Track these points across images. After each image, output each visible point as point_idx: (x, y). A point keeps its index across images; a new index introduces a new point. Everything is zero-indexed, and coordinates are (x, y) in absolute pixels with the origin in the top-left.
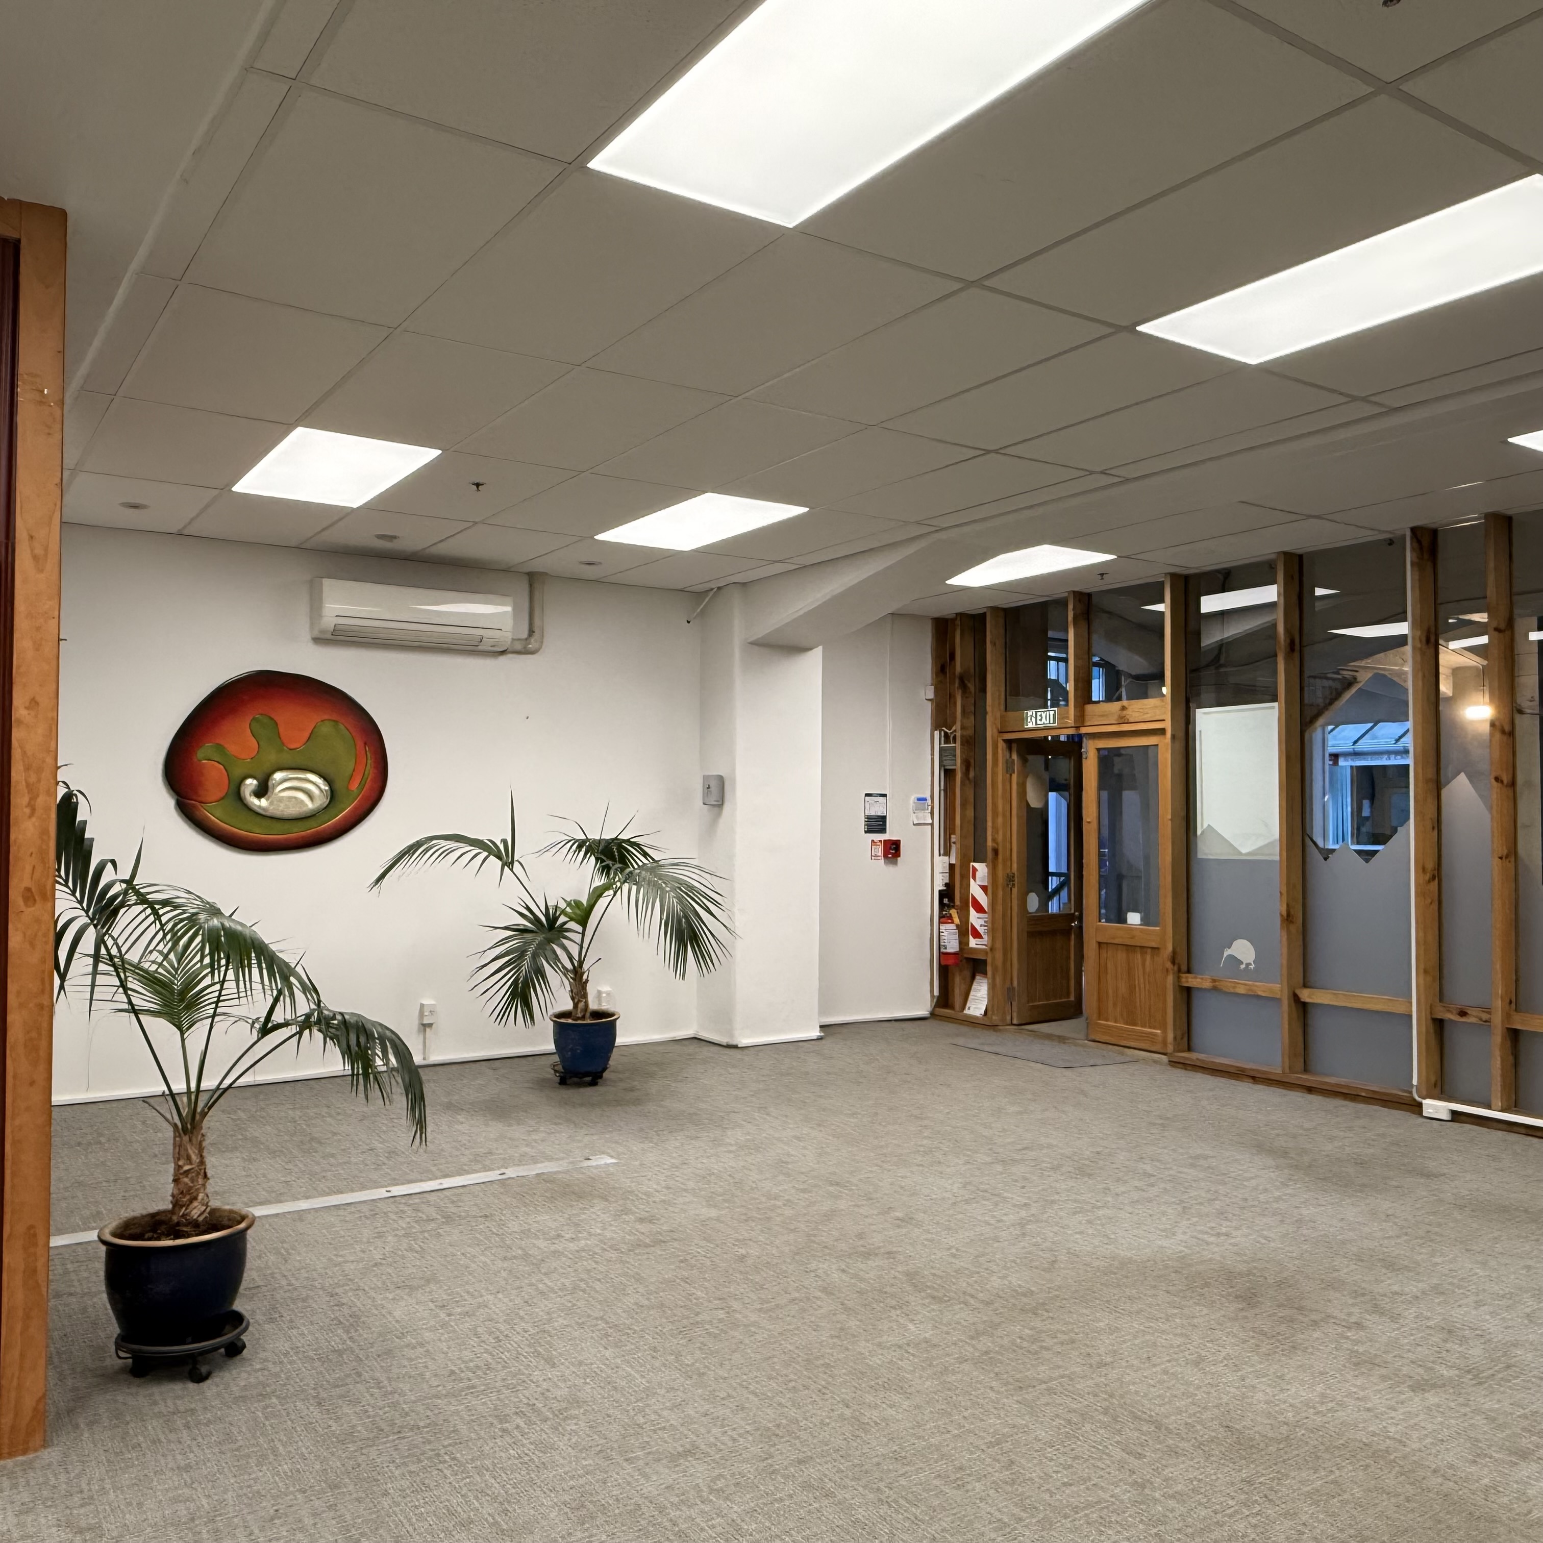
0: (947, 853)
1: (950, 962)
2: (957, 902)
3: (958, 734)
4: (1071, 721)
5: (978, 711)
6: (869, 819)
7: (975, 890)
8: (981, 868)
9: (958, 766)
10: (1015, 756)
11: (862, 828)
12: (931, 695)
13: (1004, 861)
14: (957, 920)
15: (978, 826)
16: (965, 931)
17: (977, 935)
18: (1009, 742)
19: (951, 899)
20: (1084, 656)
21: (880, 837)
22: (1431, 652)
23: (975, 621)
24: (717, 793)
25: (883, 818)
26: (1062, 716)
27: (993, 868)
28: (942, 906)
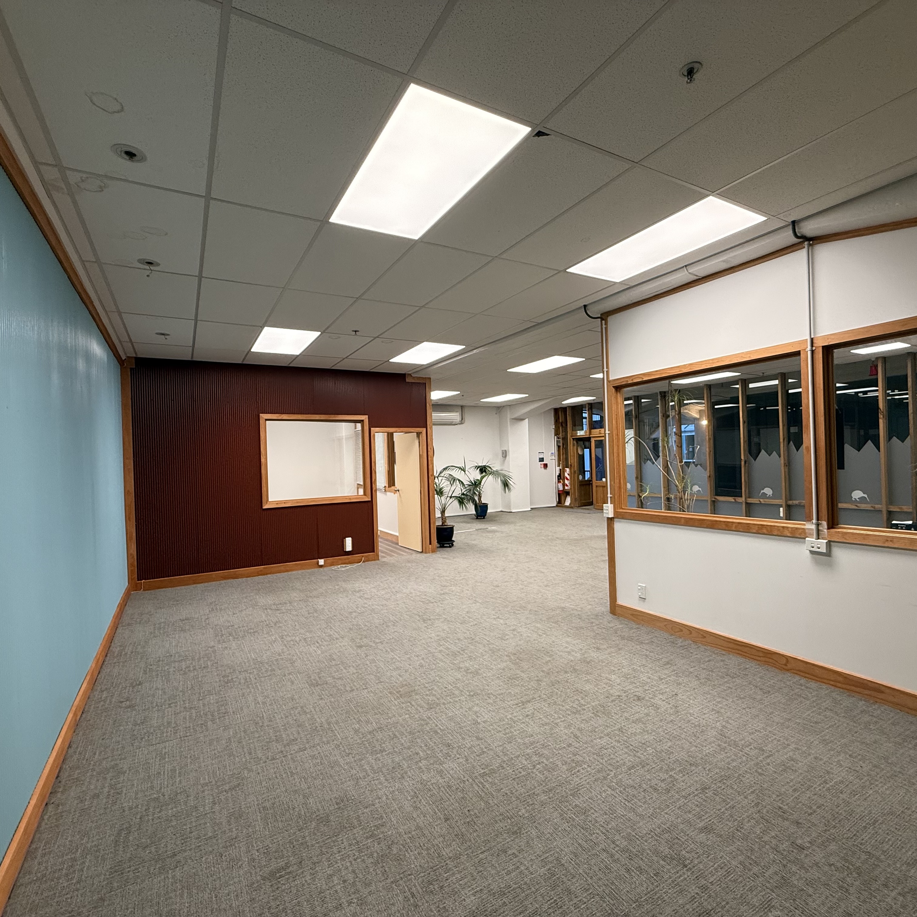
0: (559, 466)
1: (561, 492)
2: (562, 478)
3: (561, 437)
4: (588, 434)
5: (566, 431)
6: (540, 458)
7: (566, 475)
8: (568, 470)
9: (561, 445)
10: (575, 442)
11: (538, 460)
12: (554, 427)
13: (573, 467)
14: (562, 483)
15: (567, 459)
16: (564, 485)
17: (567, 486)
18: (573, 439)
19: (560, 477)
20: (591, 418)
21: (542, 463)
22: (664, 419)
23: (564, 409)
24: (505, 454)
25: (543, 458)
26: (586, 432)
27: (570, 470)
28: (558, 479)
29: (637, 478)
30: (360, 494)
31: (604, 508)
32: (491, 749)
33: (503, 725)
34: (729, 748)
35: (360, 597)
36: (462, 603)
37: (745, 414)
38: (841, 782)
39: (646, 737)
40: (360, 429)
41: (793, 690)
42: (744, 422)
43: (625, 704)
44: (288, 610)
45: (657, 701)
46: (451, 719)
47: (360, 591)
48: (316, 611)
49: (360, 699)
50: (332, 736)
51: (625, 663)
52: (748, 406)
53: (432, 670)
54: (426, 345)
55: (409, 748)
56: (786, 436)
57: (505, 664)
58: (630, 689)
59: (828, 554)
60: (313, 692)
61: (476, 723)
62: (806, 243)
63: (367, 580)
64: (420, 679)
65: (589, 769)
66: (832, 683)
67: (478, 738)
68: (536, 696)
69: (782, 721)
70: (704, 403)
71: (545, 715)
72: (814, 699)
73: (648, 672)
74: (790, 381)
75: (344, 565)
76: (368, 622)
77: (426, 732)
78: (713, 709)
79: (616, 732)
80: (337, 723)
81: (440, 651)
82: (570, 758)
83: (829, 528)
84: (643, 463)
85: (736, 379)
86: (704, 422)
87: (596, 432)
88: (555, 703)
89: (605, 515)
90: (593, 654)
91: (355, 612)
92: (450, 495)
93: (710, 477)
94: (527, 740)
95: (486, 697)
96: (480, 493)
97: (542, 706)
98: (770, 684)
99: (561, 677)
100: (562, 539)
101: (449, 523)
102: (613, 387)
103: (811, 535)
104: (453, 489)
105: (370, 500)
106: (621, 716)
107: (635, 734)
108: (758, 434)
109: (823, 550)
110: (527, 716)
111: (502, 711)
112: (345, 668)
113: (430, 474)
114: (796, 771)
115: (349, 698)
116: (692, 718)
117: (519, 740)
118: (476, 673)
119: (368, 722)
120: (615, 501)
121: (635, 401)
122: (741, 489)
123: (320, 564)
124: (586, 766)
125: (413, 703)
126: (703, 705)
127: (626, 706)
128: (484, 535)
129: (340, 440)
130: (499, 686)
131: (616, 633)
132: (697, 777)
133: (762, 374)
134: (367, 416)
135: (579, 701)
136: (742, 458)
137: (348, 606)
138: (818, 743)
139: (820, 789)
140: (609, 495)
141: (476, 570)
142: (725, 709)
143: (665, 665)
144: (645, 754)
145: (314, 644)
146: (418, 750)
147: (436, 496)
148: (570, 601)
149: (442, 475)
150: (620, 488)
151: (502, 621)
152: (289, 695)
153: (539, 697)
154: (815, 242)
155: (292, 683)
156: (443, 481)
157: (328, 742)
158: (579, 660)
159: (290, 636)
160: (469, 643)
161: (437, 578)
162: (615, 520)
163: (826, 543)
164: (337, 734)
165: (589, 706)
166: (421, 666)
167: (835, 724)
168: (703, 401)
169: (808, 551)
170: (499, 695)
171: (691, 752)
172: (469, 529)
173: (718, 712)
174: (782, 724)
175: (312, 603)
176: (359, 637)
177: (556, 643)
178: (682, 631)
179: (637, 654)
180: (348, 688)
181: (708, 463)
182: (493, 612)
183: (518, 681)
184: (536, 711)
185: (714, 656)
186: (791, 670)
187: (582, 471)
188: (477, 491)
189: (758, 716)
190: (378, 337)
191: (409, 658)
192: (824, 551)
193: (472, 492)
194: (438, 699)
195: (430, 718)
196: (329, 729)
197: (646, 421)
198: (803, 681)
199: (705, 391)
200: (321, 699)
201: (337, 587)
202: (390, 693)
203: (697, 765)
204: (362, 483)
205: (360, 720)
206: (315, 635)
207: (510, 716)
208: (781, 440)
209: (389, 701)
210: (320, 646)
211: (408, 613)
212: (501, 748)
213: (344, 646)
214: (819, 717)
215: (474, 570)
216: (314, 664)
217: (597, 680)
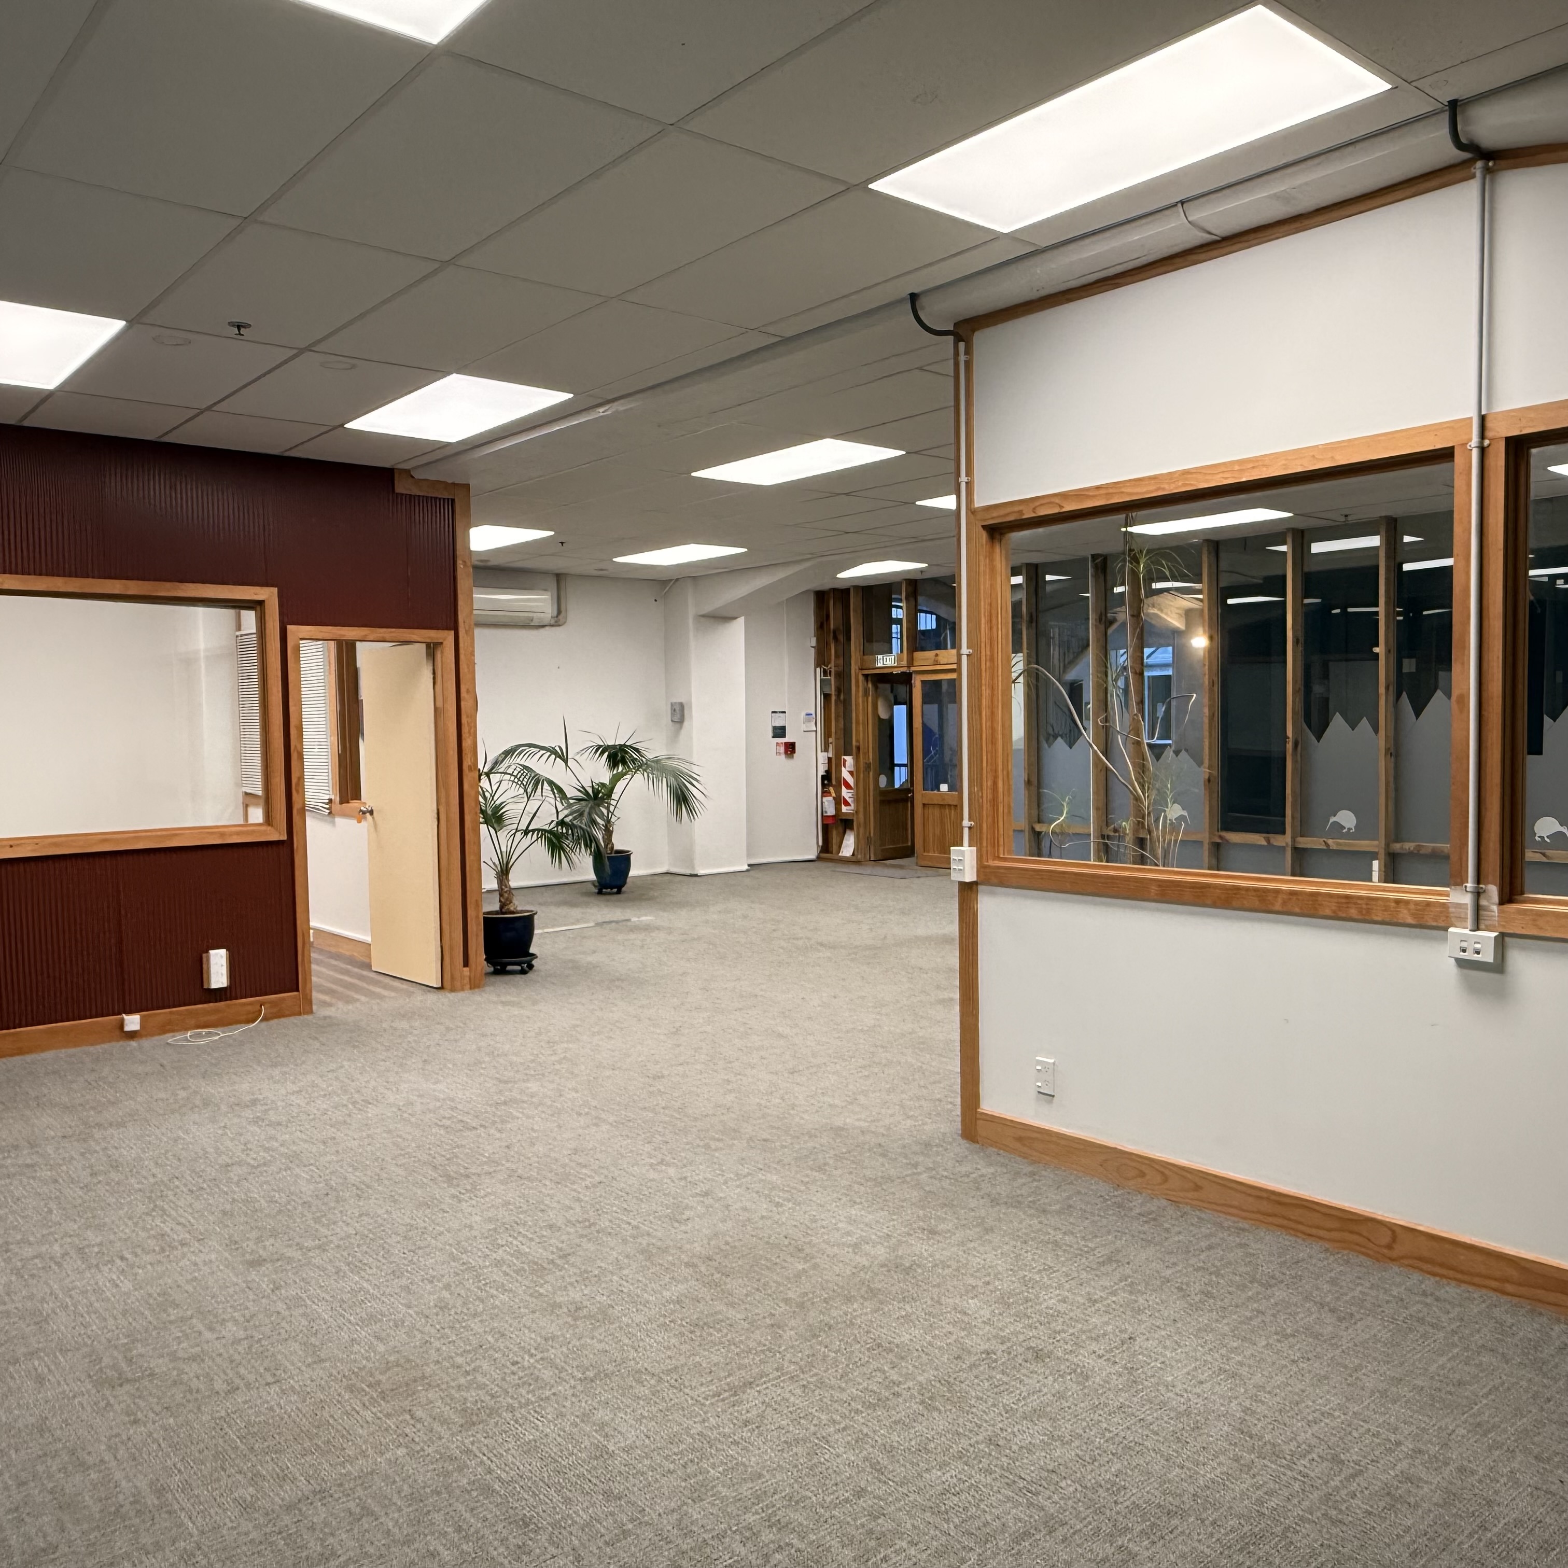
0: (826, 750)
1: (830, 822)
2: (834, 782)
3: (833, 670)
4: (905, 663)
5: (845, 655)
6: (775, 728)
7: (845, 774)
8: (849, 760)
9: (833, 692)
10: (870, 685)
11: (771, 734)
12: (814, 643)
13: (864, 754)
14: (834, 795)
15: (846, 732)
16: (839, 801)
17: (847, 803)
18: (866, 676)
19: (829, 780)
20: (913, 621)
21: (782, 740)
22: (1102, 627)
23: (842, 594)
24: (679, 714)
25: (783, 729)
26: (899, 659)
27: (857, 761)
28: (823, 785)
29: (1029, 783)
30: (251, 821)
31: (953, 857)
32: (647, 1524)
33: (681, 1453)
34: (1259, 1463)
35: (256, 1121)
36: (559, 1127)
37: (1300, 620)
38: (1518, 1523)
39: (1058, 1453)
40: (254, 630)
41: (1406, 1308)
42: (1296, 641)
43: (1003, 1372)
44: (28, 1166)
45: (1085, 1359)
46: (530, 1449)
47: (254, 1102)
48: (115, 1166)
49: (257, 1414)
50: (170, 1530)
51: (1001, 1265)
52: (1307, 601)
53: (475, 1315)
54: (455, 383)
55: (408, 1541)
56: (1393, 678)
57: (682, 1287)
58: (1016, 1333)
59: (1499, 966)
60: (108, 1404)
61: (602, 1453)
62: (1479, 164)
63: (276, 1072)
64: (437, 1344)
65: (913, 1552)
66: (1494, 1284)
67: (608, 1495)
68: (768, 1368)
69: (1382, 1386)
70: (1199, 592)
71: (794, 1416)
72: (1453, 1326)
73: (1060, 1286)
74: (1407, 539)
75: (204, 1031)
76: (279, 1191)
77: (458, 1492)
78: (1220, 1369)
79: (982, 1447)
80: (186, 1487)
81: (498, 1263)
82: (863, 1526)
83: (1502, 902)
84: (1045, 745)
85: (1281, 528)
86: (1200, 642)
87: (925, 659)
88: (821, 1384)
89: (955, 877)
90: (920, 1247)
91: (240, 1164)
92: (523, 826)
93: (1209, 780)
94: (745, 1490)
95: (630, 1381)
96: (608, 822)
97: (787, 1395)
98: (1354, 1297)
99: (834, 1313)
100: (832, 947)
101: (520, 905)
102: (984, 527)
103: (1461, 920)
104: (533, 805)
105: (284, 837)
106: (994, 1405)
107: (1030, 1449)
108: (1326, 676)
109: (1488, 956)
110: (746, 1423)
111: (677, 1416)
112: (211, 1329)
113: (467, 763)
114: (1417, 1506)
115: (223, 1413)
116: (1170, 1394)
117: (725, 1492)
118: (603, 1316)
119: (283, 1478)
120: (981, 839)
121: (1028, 579)
122: (1284, 816)
123: (128, 1028)
124: (904, 1544)
125: (419, 1413)
126: (1196, 1360)
127: (1005, 1379)
128: (620, 937)
129: (189, 662)
130: (669, 1348)
131: (978, 1189)
132: (1184, 1543)
133: (1343, 519)
134: (275, 590)
135: (884, 1372)
136: (1290, 733)
137: (217, 1149)
138: (1464, 1432)
139: (1471, 1546)
140: (966, 823)
141: (599, 1033)
142: (1250, 1366)
143: (1103, 1264)
144: (1056, 1497)
145: (112, 1262)
146: (435, 1544)
147: (483, 827)
148: (857, 1109)
149: (502, 768)
150: (994, 802)
151: (672, 1171)
152: (32, 1420)
153: (777, 1370)
154: (1503, 163)
155: (40, 1380)
156: (504, 786)
157: (158, 1546)
158: (882, 1266)
159: (30, 1244)
160: (582, 1236)
161: (487, 1059)
162: (981, 888)
163: (1496, 937)
164: (186, 1520)
165: (911, 1384)
166: (443, 1307)
167: (1503, 1383)
168: (1198, 586)
169: (1453, 960)
170: (669, 1372)
171: (1169, 1481)
172: (578, 921)
173: (1234, 1375)
174: (1384, 1394)
175: (103, 1144)
176: (254, 1234)
177: (820, 1223)
178: (1142, 1174)
179: (1033, 1239)
180: (219, 1385)
181: (1207, 743)
182: (648, 1148)
183: (720, 1330)
184: (769, 1410)
185: (1221, 1235)
186: (1402, 1258)
187: (888, 764)
188: (601, 815)
189: (1326, 1377)
190: (309, 349)
191: (407, 1289)
192: (1490, 959)
193: (585, 819)
194: (493, 1396)
195: (468, 1451)
196: (160, 1508)
197: (1054, 632)
198: (1429, 1283)
199: (1205, 558)
200: (136, 1422)
201: (182, 1094)
202: (351, 1389)
203: (1183, 1514)
204: (259, 792)
205: (258, 1474)
206: (112, 1237)
207: (699, 1428)
208: (1382, 690)
209: (347, 1414)
210: (132, 1266)
211: (402, 1161)
212: (676, 1516)
213: (205, 1263)
214: (1466, 1368)
215: (594, 1034)
216: (111, 1322)
217: (930, 1314)
